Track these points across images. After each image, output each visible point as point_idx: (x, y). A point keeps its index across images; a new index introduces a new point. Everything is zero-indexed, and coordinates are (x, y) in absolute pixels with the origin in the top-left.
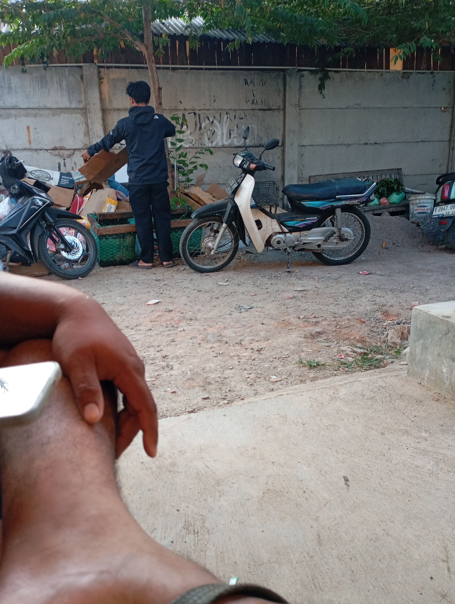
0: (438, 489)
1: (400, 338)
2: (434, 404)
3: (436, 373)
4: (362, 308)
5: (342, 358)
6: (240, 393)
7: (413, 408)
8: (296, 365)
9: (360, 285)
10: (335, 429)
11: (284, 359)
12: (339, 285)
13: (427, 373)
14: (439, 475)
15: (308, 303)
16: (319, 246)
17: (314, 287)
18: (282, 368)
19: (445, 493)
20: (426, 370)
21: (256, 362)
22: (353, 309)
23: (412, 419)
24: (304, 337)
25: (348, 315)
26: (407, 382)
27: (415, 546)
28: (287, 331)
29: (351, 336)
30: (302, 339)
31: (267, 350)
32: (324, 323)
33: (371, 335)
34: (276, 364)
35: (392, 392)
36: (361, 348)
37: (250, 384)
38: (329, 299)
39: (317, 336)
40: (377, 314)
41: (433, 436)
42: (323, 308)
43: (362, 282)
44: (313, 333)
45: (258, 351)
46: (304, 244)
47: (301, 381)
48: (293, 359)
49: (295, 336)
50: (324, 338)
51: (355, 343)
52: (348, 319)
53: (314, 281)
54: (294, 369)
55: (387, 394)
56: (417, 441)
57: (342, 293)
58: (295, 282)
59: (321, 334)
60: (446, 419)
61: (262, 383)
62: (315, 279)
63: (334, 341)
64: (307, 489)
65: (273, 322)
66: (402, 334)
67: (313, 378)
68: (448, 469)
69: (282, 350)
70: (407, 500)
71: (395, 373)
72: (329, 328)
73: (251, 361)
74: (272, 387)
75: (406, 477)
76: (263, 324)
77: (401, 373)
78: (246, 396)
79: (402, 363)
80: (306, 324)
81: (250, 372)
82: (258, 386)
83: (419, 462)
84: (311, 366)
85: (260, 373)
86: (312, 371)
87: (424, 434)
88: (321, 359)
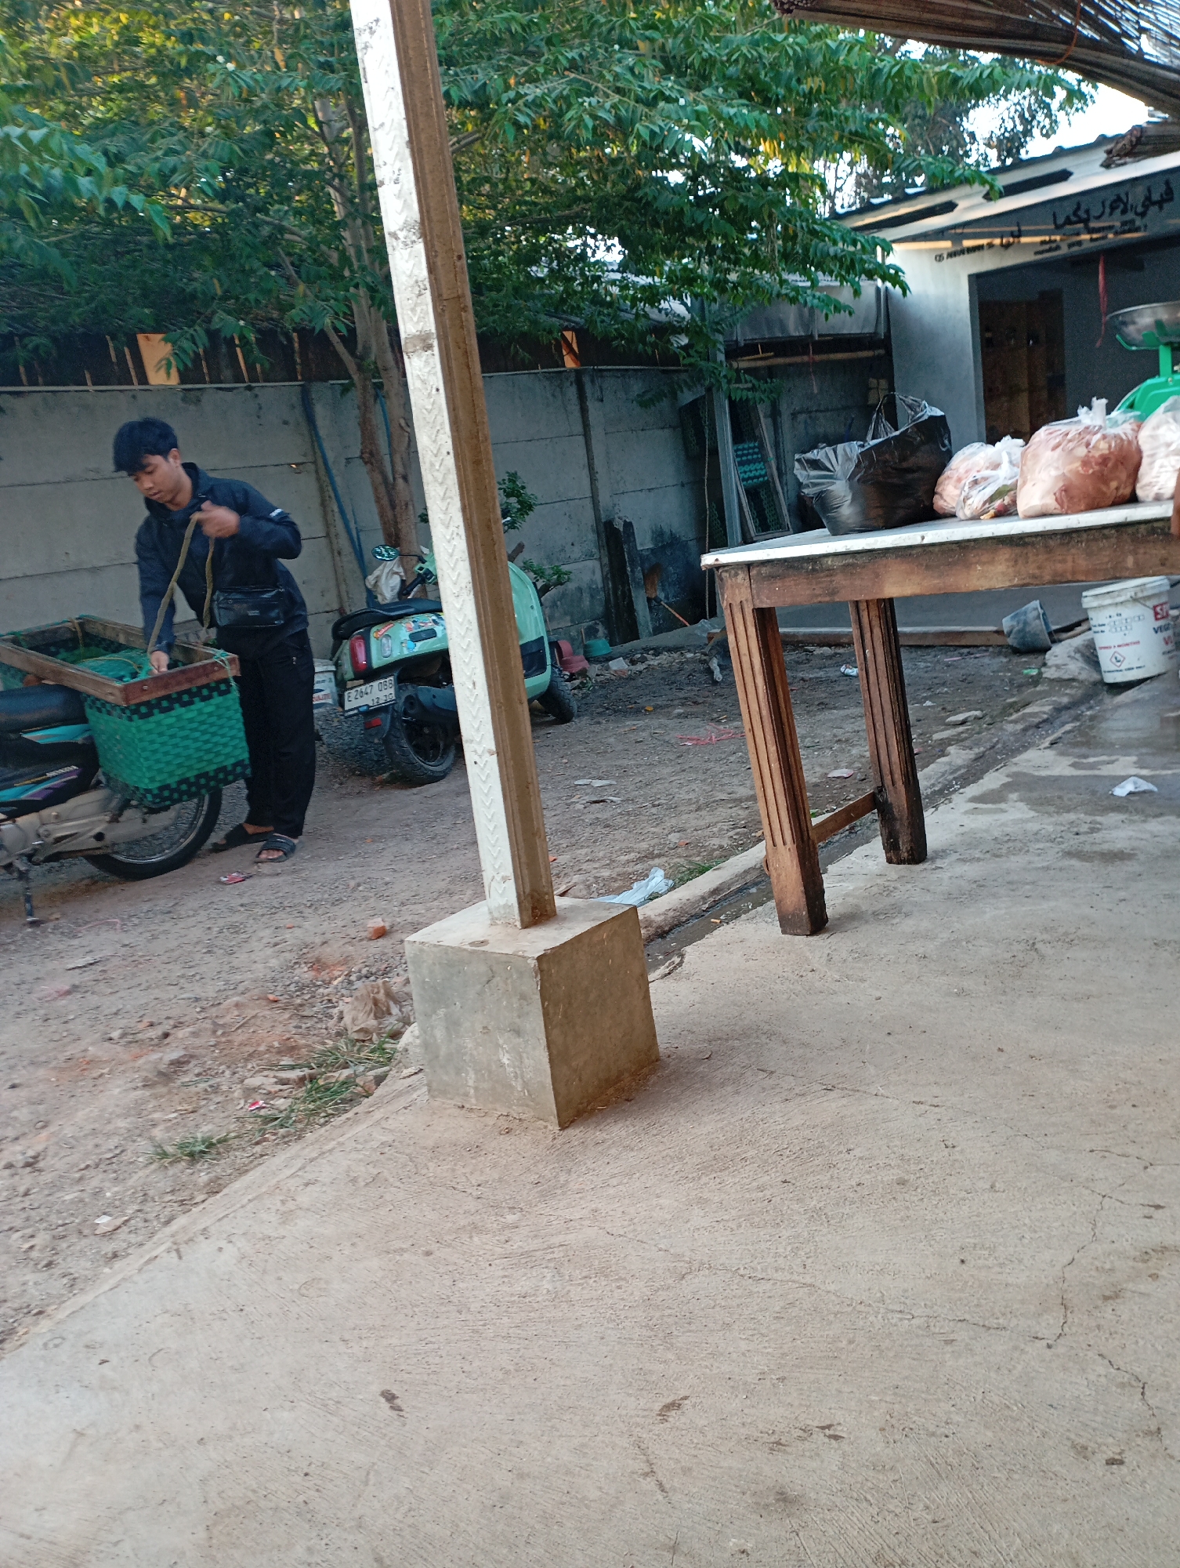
0: (580, 1325)
1: (372, 1015)
2: (506, 1142)
3: (490, 1072)
4: (260, 966)
5: (259, 1109)
6: (26, 1299)
7: (467, 1170)
8: (153, 1167)
9: (232, 910)
10: (320, 1289)
11: (111, 1163)
12: (181, 925)
13: (471, 1079)
14: (572, 1295)
15: (119, 995)
16: (99, 837)
17: (118, 946)
18: (116, 1189)
19: (595, 1329)
20: (467, 1073)
21: (36, 1198)
22: (238, 977)
23: (474, 1194)
24: (144, 1086)
25: (233, 995)
26: (434, 1113)
27: (583, 1472)
28: (91, 1083)
29: (259, 1045)
30: (139, 1093)
31: (56, 1154)
32: (181, 1033)
33: (304, 1026)
34: (95, 1183)
35: (412, 1148)
36: (293, 1068)
37: (44, 1262)
38: (169, 966)
39: (175, 1072)
40: (297, 972)
41: (530, 1213)
42: (163, 996)
43: (236, 902)
44: (162, 1067)
45: (28, 1165)
46: (59, 840)
47: (182, 1203)
48: (137, 1154)
49: (118, 1090)
50: (196, 1072)
51: (274, 1058)
52: (237, 1005)
53: (112, 932)
54: (149, 1180)
55: (403, 1158)
56: (503, 1238)
57: (197, 943)
58: (61, 947)
59: (184, 1063)
60: (540, 1166)
61: (78, 1248)
62: (115, 924)
63: (223, 1072)
64: (310, 1465)
65: (41, 1073)
66: (376, 1002)
67: (208, 1184)
68: (584, 1274)
69: (97, 1141)
70: (530, 1380)
71: (403, 1102)
72: (197, 1042)
73: (18, 1199)
74: (108, 1247)
75: (511, 1331)
76: (13, 1087)
77: (415, 1096)
78: (46, 1302)
79: (406, 1072)
80: (135, 1049)
81: (29, 1231)
82: (69, 1259)
83: (523, 1285)
84: (191, 1155)
85: (60, 1222)
86: (198, 1166)
87: (511, 1218)
88: (210, 1127)
